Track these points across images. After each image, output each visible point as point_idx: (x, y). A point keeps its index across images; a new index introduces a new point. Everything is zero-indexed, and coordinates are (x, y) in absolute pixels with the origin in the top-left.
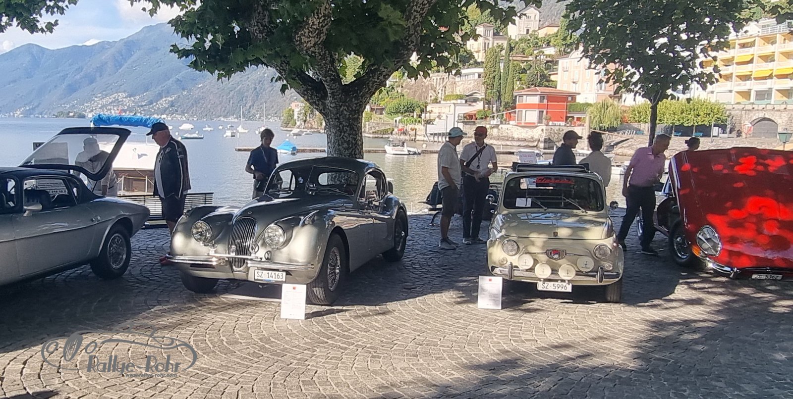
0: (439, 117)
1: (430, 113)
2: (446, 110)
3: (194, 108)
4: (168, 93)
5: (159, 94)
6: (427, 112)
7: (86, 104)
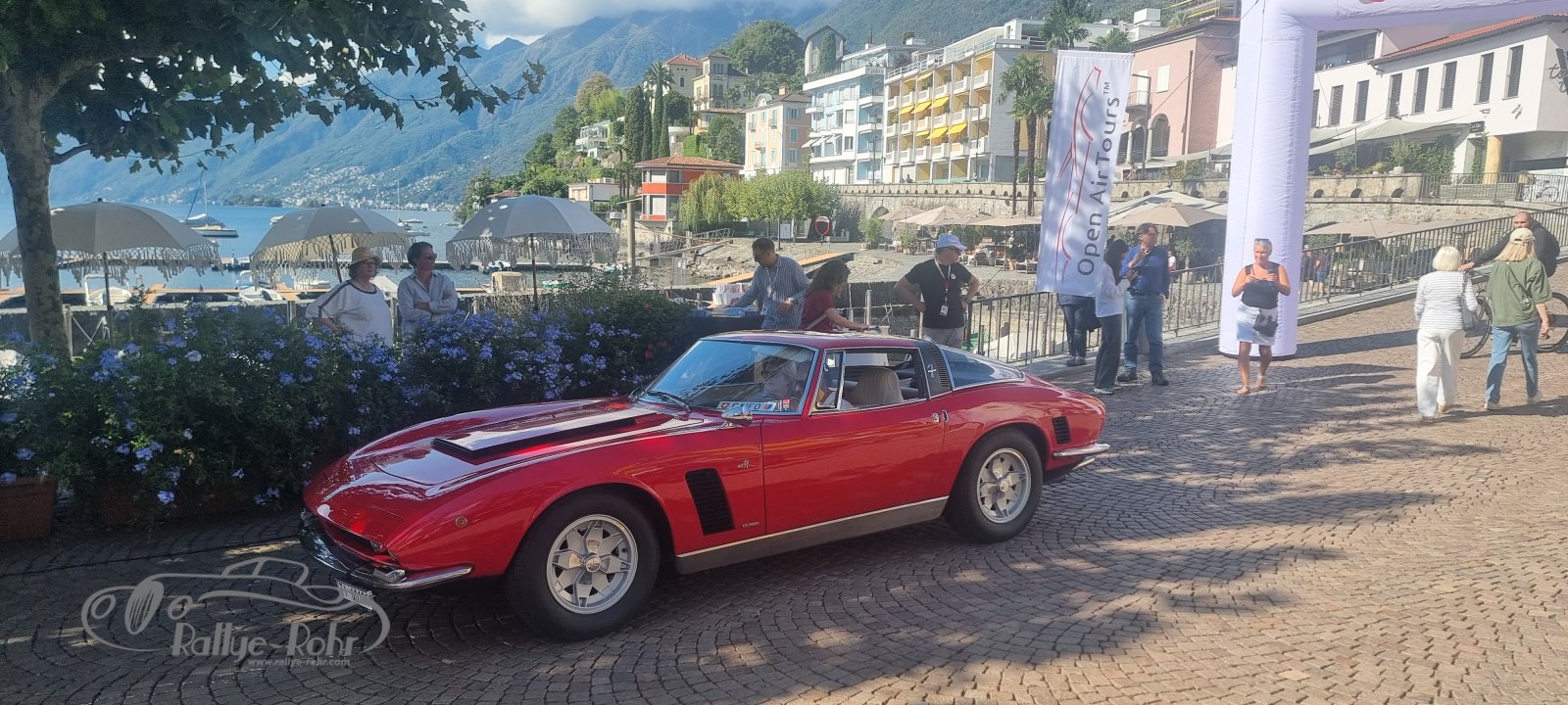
7: (295, 184)
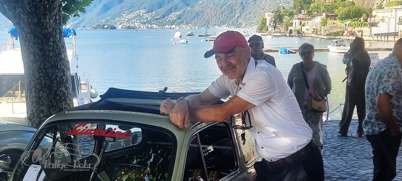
0: (383, 20)
1: (374, 17)
2: (388, 14)
3: (196, 20)
4: (176, 8)
5: (170, 9)
6: (372, 16)
7: (117, 19)
